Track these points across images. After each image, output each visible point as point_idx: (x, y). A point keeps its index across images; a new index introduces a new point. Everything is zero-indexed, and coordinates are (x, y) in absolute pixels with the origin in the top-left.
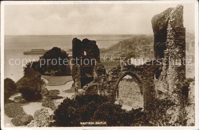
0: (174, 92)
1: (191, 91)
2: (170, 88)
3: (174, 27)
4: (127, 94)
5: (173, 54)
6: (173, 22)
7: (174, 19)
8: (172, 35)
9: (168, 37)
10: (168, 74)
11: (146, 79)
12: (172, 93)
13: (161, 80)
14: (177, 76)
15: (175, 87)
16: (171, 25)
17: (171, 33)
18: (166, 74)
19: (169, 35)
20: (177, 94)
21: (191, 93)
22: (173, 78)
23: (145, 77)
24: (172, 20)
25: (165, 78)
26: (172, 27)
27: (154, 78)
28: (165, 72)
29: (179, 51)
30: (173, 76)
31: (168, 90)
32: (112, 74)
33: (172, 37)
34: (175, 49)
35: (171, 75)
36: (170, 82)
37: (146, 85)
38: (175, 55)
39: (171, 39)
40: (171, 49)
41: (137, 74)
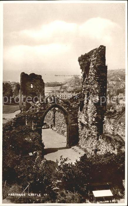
0: (93, 124)
1: (105, 124)
2: (90, 120)
3: (96, 65)
4: (61, 124)
5: (92, 90)
6: (95, 60)
7: (96, 58)
8: (93, 72)
9: (90, 74)
10: (88, 107)
11: (71, 112)
12: (91, 125)
13: (83, 113)
14: (96, 110)
15: (94, 120)
16: (92, 63)
17: (92, 71)
18: (87, 107)
19: (90, 72)
20: (95, 127)
21: (105, 126)
22: (93, 111)
23: (70, 109)
24: (94, 59)
25: (86, 111)
26: (93, 65)
27: (78, 111)
28: (86, 106)
29: (98, 87)
30: (92, 109)
31: (88, 122)
32: (40, 106)
33: (93, 74)
34: (94, 85)
35: (91, 109)
36: (89, 115)
37: (72, 117)
38: (94, 91)
39: (91, 75)
40: (91, 85)
41: (63, 107)
